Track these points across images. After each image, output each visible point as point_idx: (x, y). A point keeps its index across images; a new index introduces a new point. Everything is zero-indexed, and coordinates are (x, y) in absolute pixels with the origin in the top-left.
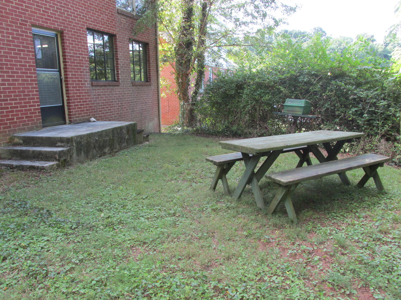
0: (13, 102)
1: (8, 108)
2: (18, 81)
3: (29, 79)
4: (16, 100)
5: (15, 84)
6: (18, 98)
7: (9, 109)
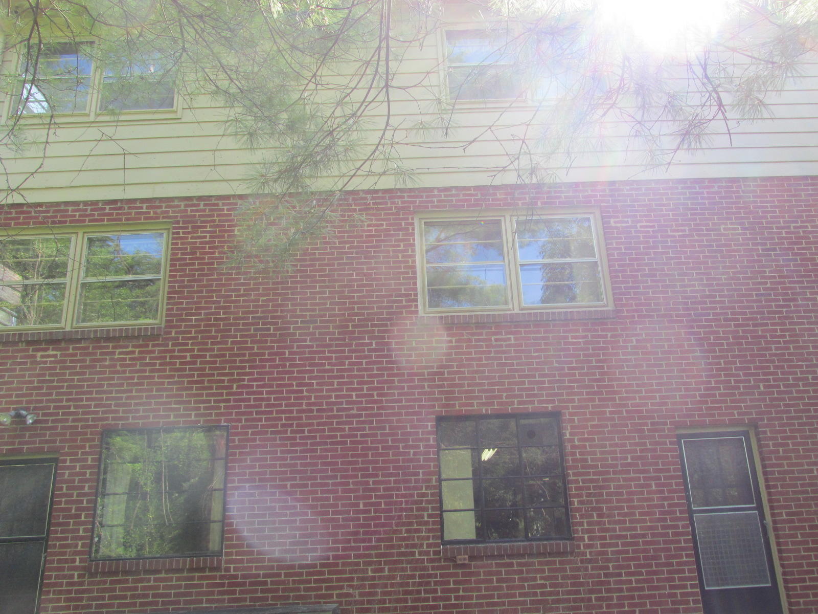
0: (633, 578)
1: (621, 590)
2: (645, 537)
3: (670, 531)
4: (641, 574)
5: (637, 544)
6: (643, 570)
7: (623, 592)
